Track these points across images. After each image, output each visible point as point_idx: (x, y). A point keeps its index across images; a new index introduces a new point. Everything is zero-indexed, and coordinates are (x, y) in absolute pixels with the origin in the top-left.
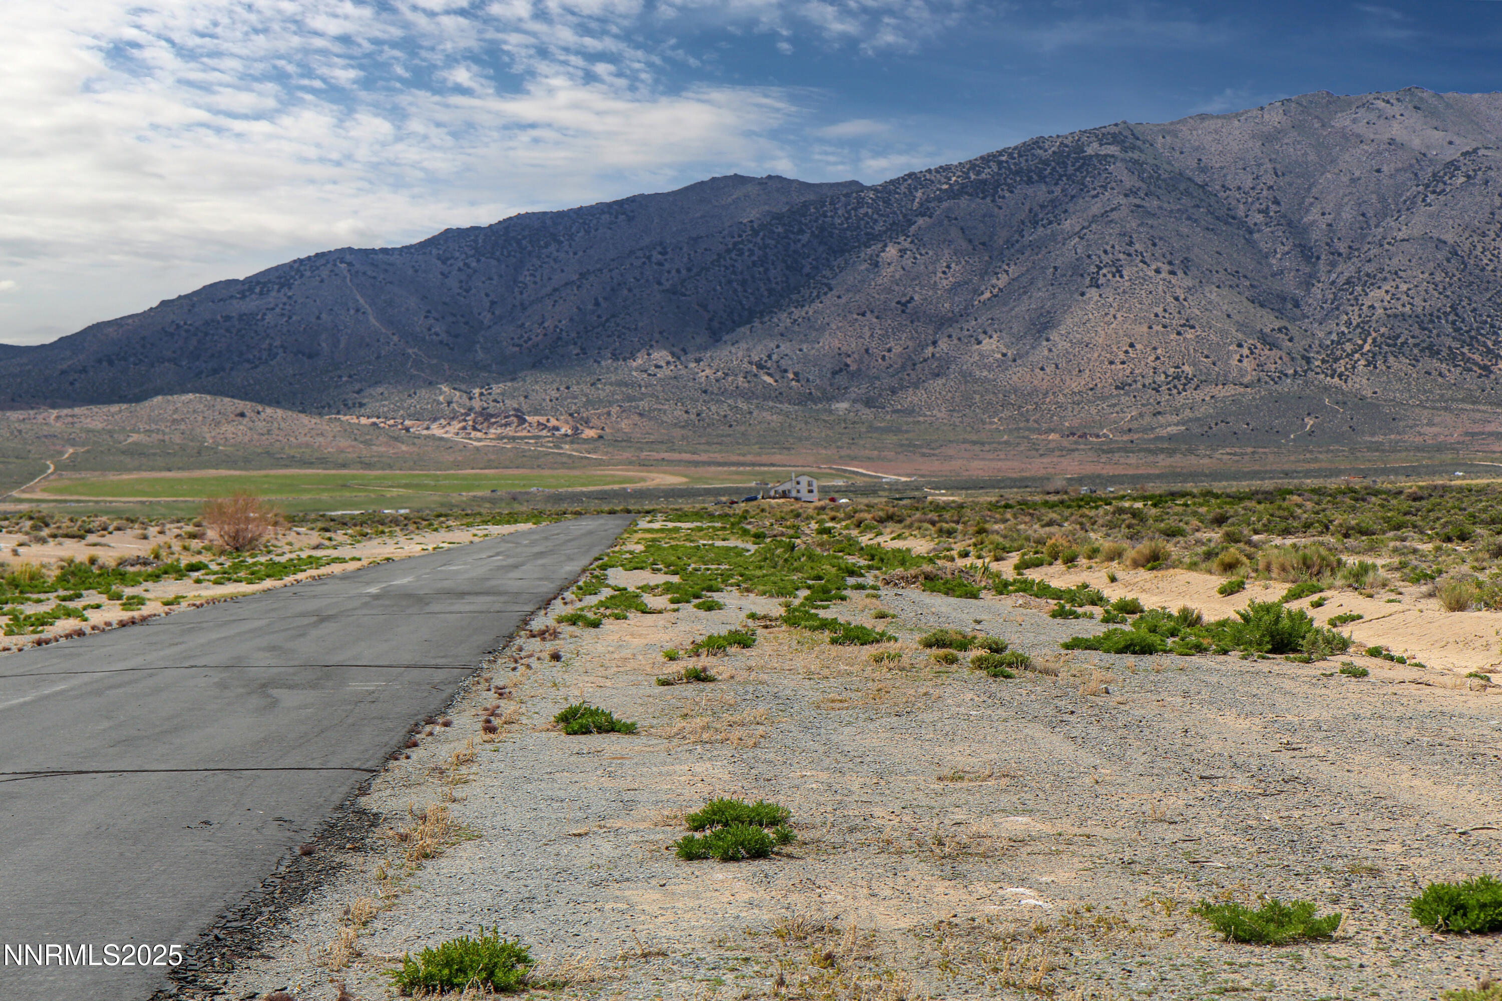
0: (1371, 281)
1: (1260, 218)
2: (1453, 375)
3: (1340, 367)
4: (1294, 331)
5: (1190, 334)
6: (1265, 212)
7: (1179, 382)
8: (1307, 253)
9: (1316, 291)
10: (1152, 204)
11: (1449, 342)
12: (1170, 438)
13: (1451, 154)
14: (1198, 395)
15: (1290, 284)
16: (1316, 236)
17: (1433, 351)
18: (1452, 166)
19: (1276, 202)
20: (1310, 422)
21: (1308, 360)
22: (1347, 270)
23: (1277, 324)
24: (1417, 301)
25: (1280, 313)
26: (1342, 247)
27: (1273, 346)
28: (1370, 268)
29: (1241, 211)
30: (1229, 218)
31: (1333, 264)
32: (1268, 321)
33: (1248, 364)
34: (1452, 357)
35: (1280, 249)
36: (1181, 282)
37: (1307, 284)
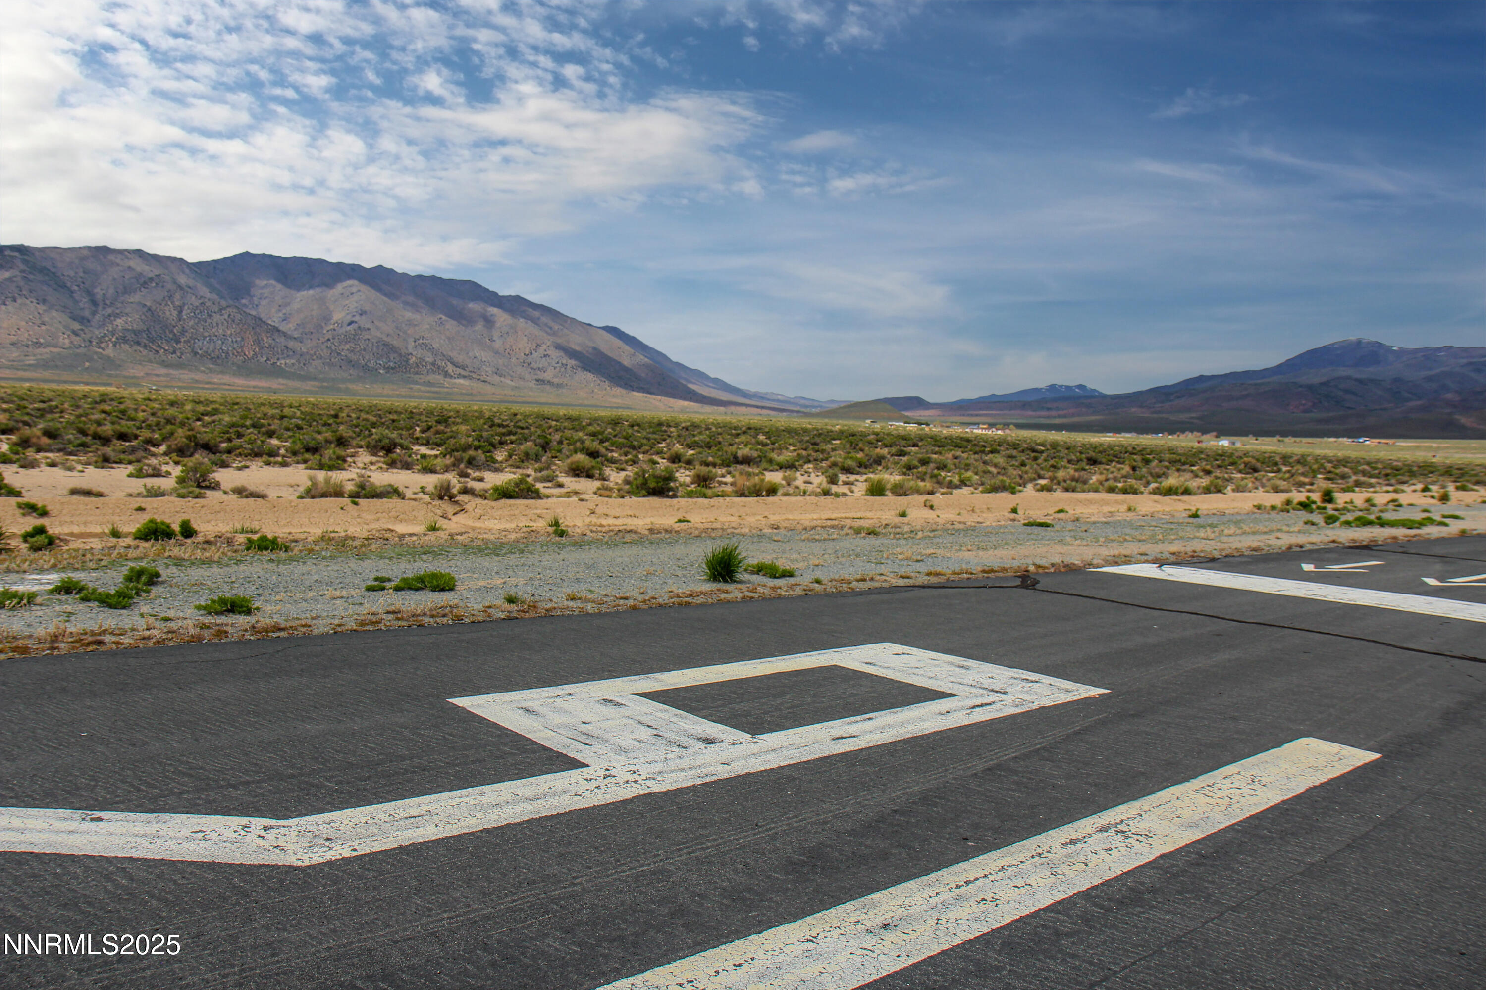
0: (117, 316)
1: (76, 288)
2: (145, 352)
3: (103, 345)
4: (86, 330)
5: (43, 327)
6: (78, 286)
7: (38, 344)
8: (94, 303)
9: (97, 317)
10: (31, 277)
11: (145, 341)
12: (30, 365)
13: (151, 275)
14: (45, 351)
15: (87, 313)
16: (99, 297)
17: (138, 343)
18: (151, 279)
19: (83, 283)
20: (87, 364)
21: (91, 342)
22: (109, 311)
23: (80, 327)
24: (135, 326)
25: (82, 323)
26: (108, 302)
27: (77, 335)
28: (118, 311)
29: (69, 284)
30: (64, 286)
31: (104, 308)
32: (76, 326)
33: (67, 341)
34: (145, 346)
35: (84, 300)
36: (41, 308)
37: (94, 313)
